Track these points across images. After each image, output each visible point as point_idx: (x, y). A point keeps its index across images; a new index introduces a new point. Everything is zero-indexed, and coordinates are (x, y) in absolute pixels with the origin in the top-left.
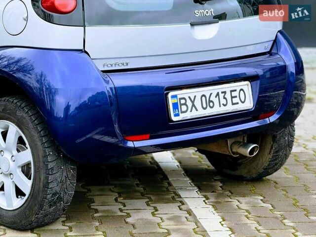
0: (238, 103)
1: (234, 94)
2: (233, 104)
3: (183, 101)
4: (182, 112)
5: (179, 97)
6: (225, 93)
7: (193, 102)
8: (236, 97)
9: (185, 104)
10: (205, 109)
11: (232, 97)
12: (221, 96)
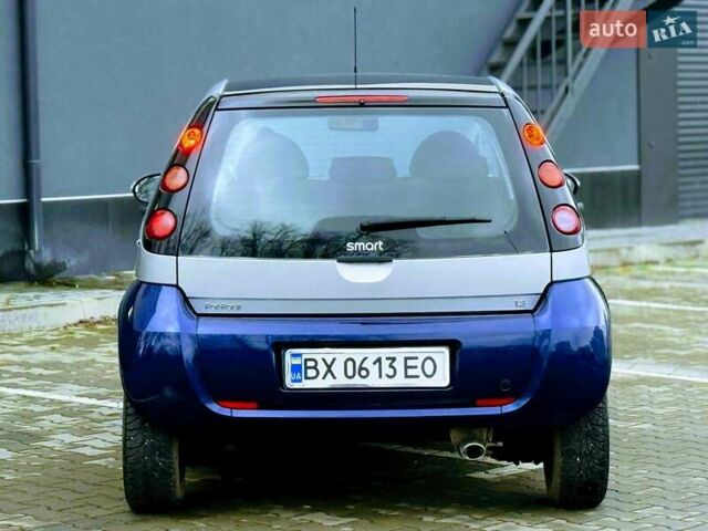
0: (417, 377)
1: (410, 363)
2: (407, 376)
3: (310, 364)
4: (307, 378)
5: (304, 357)
6: (394, 359)
7: (329, 367)
8: (416, 367)
9: (315, 368)
10: (350, 378)
11: (407, 367)
12: (385, 364)
